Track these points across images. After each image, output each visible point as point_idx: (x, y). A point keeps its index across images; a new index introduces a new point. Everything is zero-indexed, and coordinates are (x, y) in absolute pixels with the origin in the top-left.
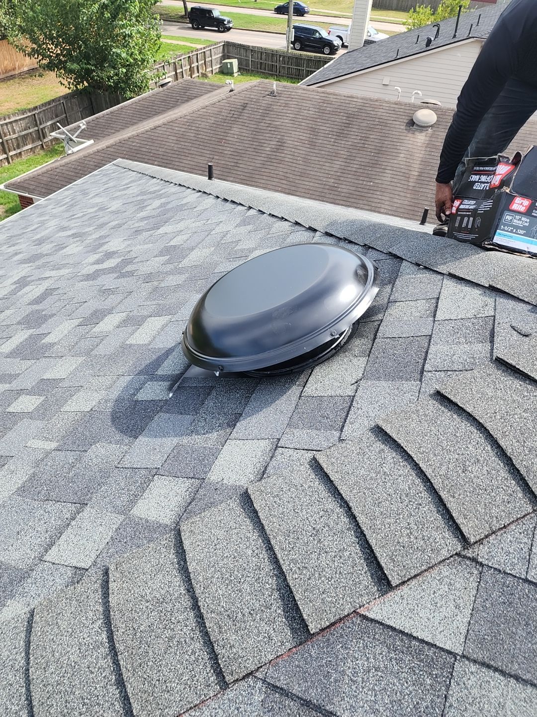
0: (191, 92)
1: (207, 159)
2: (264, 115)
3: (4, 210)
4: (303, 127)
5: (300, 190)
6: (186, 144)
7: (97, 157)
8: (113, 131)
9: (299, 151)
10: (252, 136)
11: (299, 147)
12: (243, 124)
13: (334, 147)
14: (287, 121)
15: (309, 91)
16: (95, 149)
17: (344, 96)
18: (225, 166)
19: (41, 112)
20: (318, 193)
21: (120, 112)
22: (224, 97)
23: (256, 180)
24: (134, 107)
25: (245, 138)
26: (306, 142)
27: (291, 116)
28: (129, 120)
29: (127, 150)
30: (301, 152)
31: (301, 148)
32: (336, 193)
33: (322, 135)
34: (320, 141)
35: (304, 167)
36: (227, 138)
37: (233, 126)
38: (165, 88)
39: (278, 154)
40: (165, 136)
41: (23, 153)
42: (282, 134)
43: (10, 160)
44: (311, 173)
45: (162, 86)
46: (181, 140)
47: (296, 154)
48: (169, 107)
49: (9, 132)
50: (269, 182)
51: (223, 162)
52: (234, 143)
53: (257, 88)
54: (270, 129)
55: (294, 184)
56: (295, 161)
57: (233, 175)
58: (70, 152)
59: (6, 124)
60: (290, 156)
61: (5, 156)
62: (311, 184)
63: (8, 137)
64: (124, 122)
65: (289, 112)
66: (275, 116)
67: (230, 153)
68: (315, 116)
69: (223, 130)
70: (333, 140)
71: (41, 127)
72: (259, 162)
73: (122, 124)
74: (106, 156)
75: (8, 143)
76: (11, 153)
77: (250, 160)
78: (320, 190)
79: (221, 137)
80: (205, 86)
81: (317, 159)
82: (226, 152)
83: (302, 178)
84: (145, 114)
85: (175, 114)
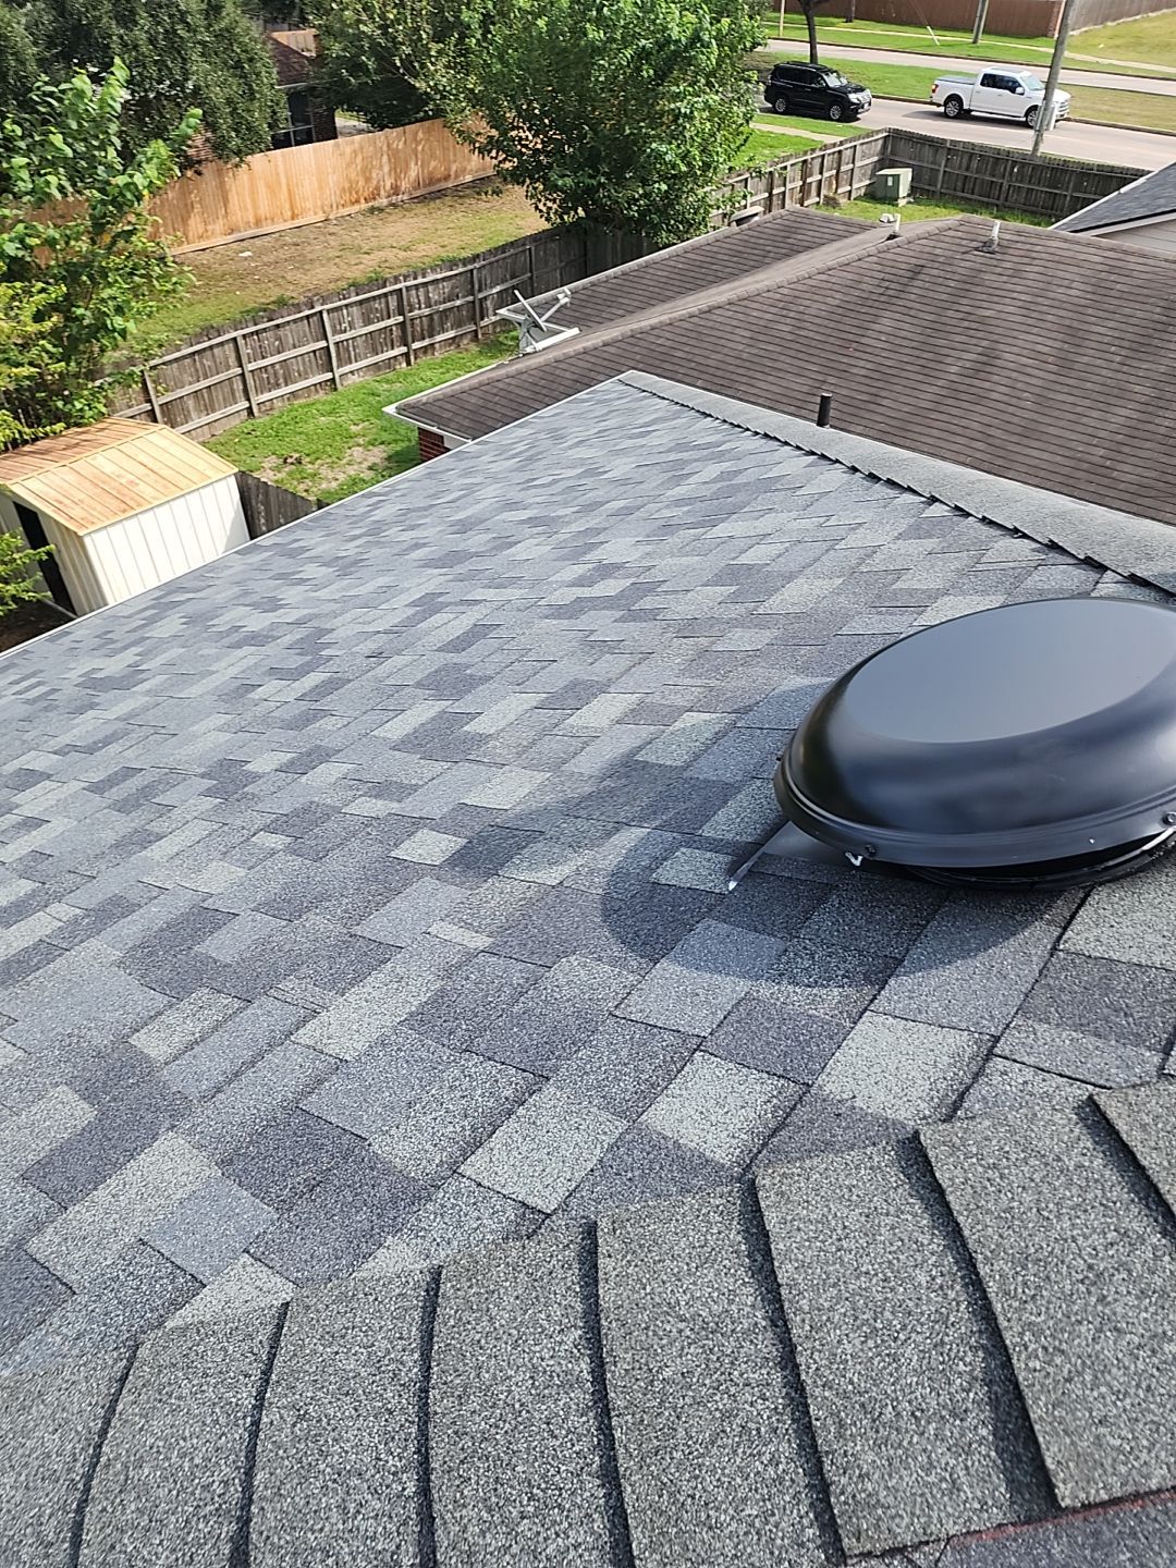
0: (799, 237)
1: (810, 382)
2: (957, 295)
3: (385, 455)
4: (1049, 325)
5: (1016, 466)
6: (771, 348)
7: (581, 363)
8: (621, 312)
9: (1028, 379)
10: (922, 338)
11: (1029, 370)
12: (905, 311)
13: (1119, 376)
14: (1011, 309)
15: (1078, 243)
16: (579, 347)
17: (1166, 260)
18: (846, 401)
19: (484, 266)
20: (1059, 479)
21: (641, 274)
22: (873, 250)
23: (915, 436)
24: (672, 263)
25: (905, 343)
26: (1051, 359)
27: (1023, 297)
28: (657, 290)
29: (644, 352)
30: (1034, 381)
31: (1035, 372)
32: (1106, 481)
33: (1094, 345)
34: (1085, 359)
35: (1035, 416)
36: (864, 340)
37: (882, 313)
38: (745, 226)
39: (976, 382)
40: (728, 329)
41: (437, 346)
42: (995, 337)
43: (412, 358)
44: (1051, 430)
45: (739, 222)
46: (761, 337)
47: (1019, 385)
48: (746, 268)
49: (419, 303)
50: (943, 444)
51: (844, 392)
52: (877, 352)
53: (951, 233)
54: (966, 324)
55: (1002, 453)
56: (1014, 401)
57: (863, 422)
58: (529, 350)
59: (417, 287)
60: (1003, 389)
61: (404, 349)
62: (1045, 456)
63: (416, 312)
64: (647, 294)
65: (1019, 288)
66: (984, 297)
67: (863, 372)
68: (1083, 302)
69: (855, 322)
70: (1118, 359)
71: (481, 296)
72: (928, 396)
73: (640, 298)
74: (599, 361)
75: (413, 325)
76: (416, 345)
77: (908, 391)
78: (1066, 471)
79: (851, 337)
80: (831, 225)
81: (1071, 399)
82: (855, 370)
83: (1026, 441)
84: (691, 280)
85: (757, 282)
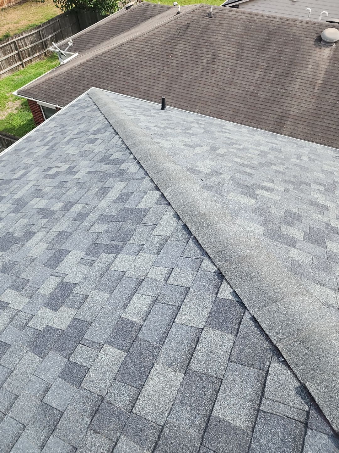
0: (148, 13)
1: (158, 70)
2: (203, 33)
3: (20, 103)
4: (232, 43)
5: (228, 95)
6: (144, 58)
7: (80, 69)
8: (92, 45)
9: (228, 63)
10: (193, 50)
11: (228, 60)
12: (186, 41)
13: (256, 60)
14: (220, 38)
15: (238, 12)
16: (79, 62)
17: (266, 17)
18: (172, 76)
19: (43, 29)
20: (241, 99)
21: (97, 30)
22: (172, 19)
23: (195, 87)
24: (107, 25)
25: (188, 53)
26: (234, 55)
27: (223, 33)
28: (103, 36)
29: (101, 63)
30: (230, 64)
31: (230, 60)
32: (256, 98)
33: (247, 49)
34: (245, 54)
35: (232, 77)
36: (174, 53)
37: (178, 42)
38: (129, 10)
39: (212, 66)
40: (129, 52)
41: (33, 60)
42: (216, 48)
43: (24, 65)
44: (237, 81)
45: (127, 8)
46: (140, 54)
47: (226, 66)
48: (132, 25)
49: (22, 45)
50: (204, 89)
51: (170, 73)
52: (179, 57)
53: (197, 11)
54: (206, 44)
55: (223, 91)
56: (225, 72)
57: (177, 83)
58: (62, 63)
59: (20, 39)
60: (221, 67)
61: (20, 63)
62: (236, 91)
63: (22, 49)
64: (100, 38)
65: (222, 30)
66: (211, 33)
67: (176, 65)
68: (242, 33)
69: (171, 46)
70: (255, 53)
71: (44, 40)
72: (197, 72)
73: (98, 39)
74: (86, 68)
75: (22, 53)
76: (24, 61)
77: (191, 71)
78: (243, 96)
79: (170, 52)
80: (158, 8)
81: (242, 69)
82: (173, 64)
83: (230, 86)
84: (114, 31)
85: (136, 32)
